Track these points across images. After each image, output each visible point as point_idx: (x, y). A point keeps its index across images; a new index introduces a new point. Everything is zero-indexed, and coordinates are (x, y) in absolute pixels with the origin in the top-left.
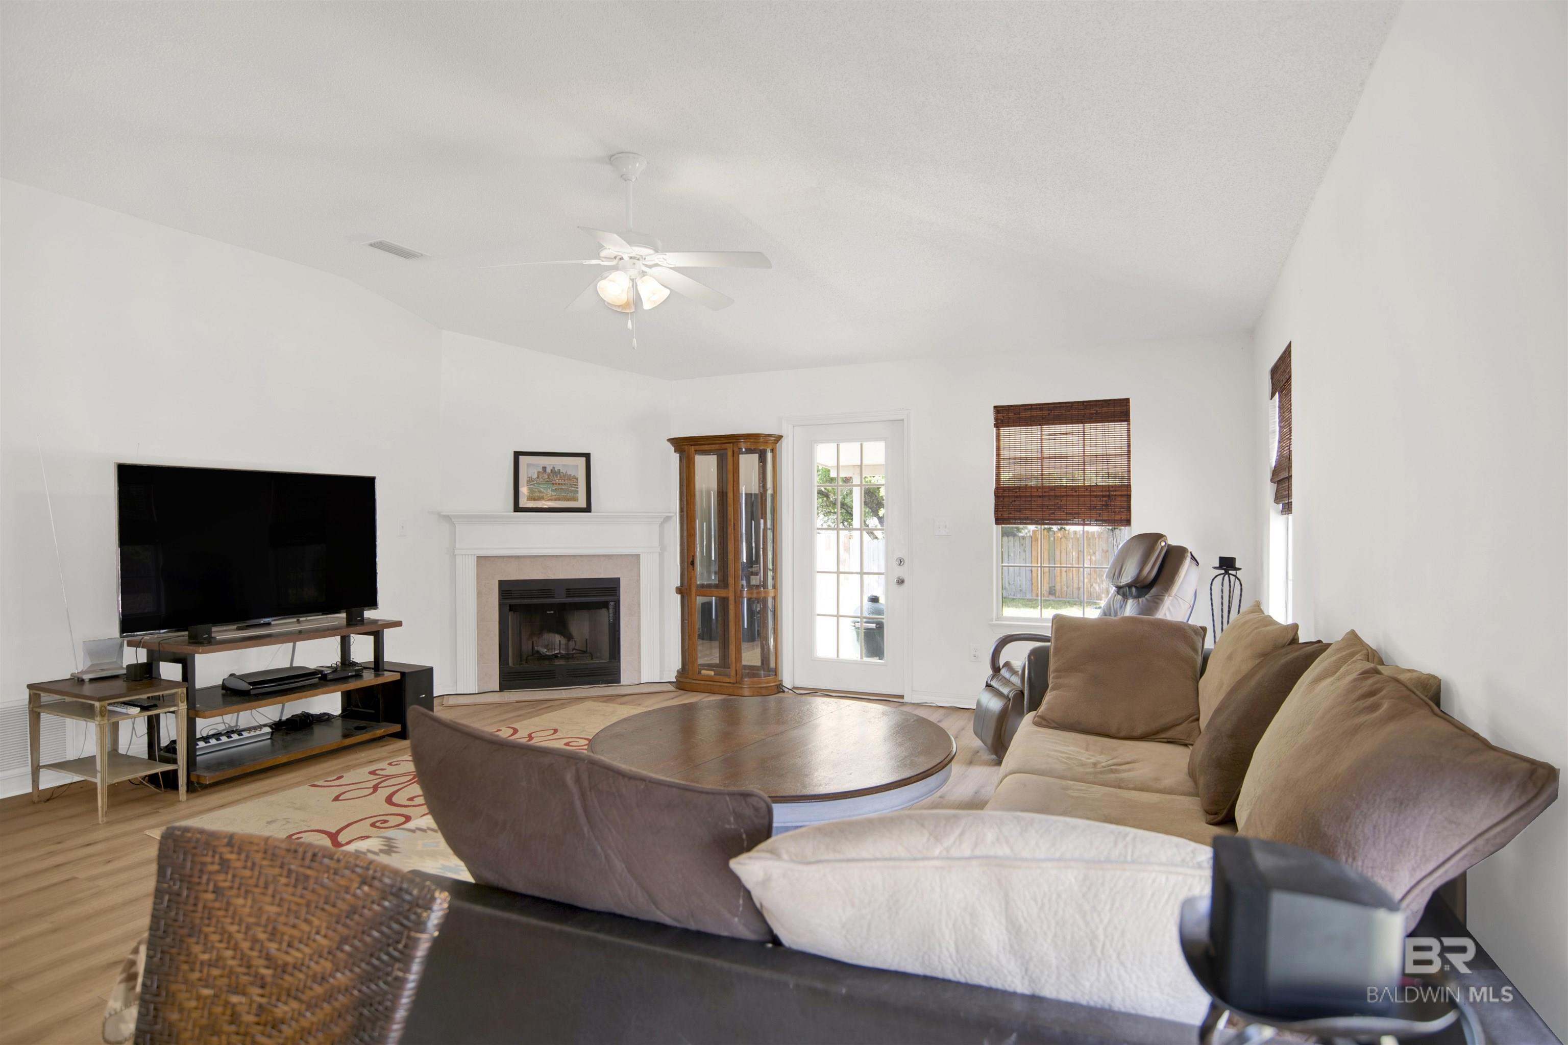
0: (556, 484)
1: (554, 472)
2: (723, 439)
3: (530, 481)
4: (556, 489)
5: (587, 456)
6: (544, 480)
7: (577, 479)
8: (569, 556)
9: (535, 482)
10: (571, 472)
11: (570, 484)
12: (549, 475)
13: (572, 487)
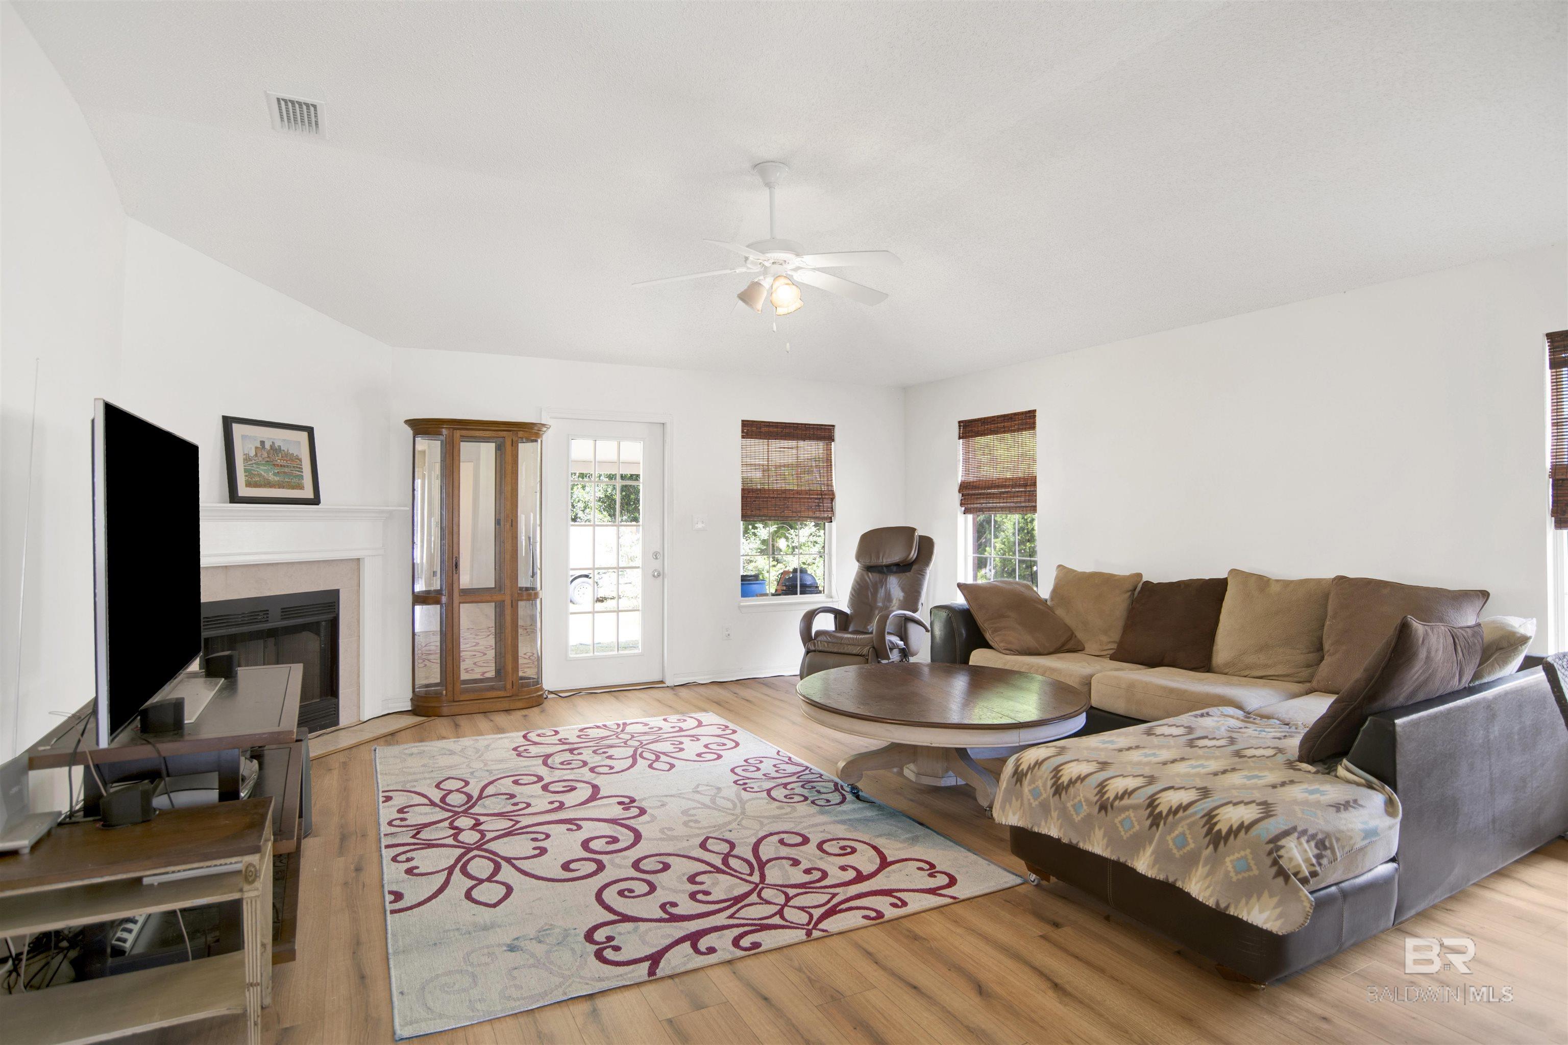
0: (278, 465)
1: (275, 450)
2: (502, 426)
3: (247, 459)
4: (278, 472)
5: (310, 431)
6: (264, 459)
7: (300, 460)
8: (286, 563)
9: (253, 462)
10: (293, 451)
11: (294, 467)
12: (268, 453)
13: (296, 471)
